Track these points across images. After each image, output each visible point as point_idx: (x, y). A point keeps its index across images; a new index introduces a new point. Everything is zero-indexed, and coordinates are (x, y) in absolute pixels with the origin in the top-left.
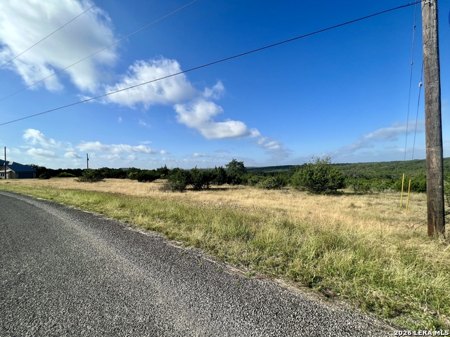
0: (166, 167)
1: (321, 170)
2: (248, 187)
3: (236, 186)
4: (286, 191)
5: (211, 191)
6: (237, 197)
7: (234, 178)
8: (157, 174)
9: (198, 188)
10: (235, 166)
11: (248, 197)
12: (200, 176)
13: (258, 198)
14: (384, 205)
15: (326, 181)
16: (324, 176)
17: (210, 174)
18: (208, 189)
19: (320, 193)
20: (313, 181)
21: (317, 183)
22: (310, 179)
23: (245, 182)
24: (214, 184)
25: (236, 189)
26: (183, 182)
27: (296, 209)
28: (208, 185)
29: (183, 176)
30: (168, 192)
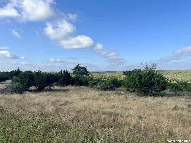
0: (18, 70)
1: (148, 74)
2: (88, 88)
4: (119, 92)
6: (74, 98)
7: (77, 80)
8: (6, 76)
9: (40, 89)
10: (79, 70)
15: (153, 84)
16: (151, 80)
18: (50, 90)
19: (147, 95)
20: (142, 84)
21: (145, 86)
23: (86, 84)
24: (57, 85)
27: (127, 113)
28: (50, 87)
29: (25, 77)
30: (6, 94)
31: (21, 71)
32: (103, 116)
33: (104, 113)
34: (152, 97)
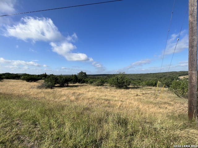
0: (45, 74)
1: (121, 77)
2: (88, 85)
3: (82, 84)
4: (106, 86)
5: (69, 88)
6: (83, 91)
7: (82, 80)
8: (39, 78)
9: (62, 86)
10: (82, 74)
11: (89, 91)
12: (63, 79)
13: (94, 91)
14: (148, 94)
15: (124, 82)
16: (123, 80)
17: (69, 79)
18: (68, 86)
19: (121, 88)
20: (118, 82)
21: (120, 84)
22: (117, 82)
23: (87, 82)
25: (83, 86)
26: (53, 83)
27: (114, 99)
28: (67, 84)
29: (53, 79)
30: (43, 89)
31: (47, 74)
32: (103, 101)
33: (103, 100)
34: (124, 90)
